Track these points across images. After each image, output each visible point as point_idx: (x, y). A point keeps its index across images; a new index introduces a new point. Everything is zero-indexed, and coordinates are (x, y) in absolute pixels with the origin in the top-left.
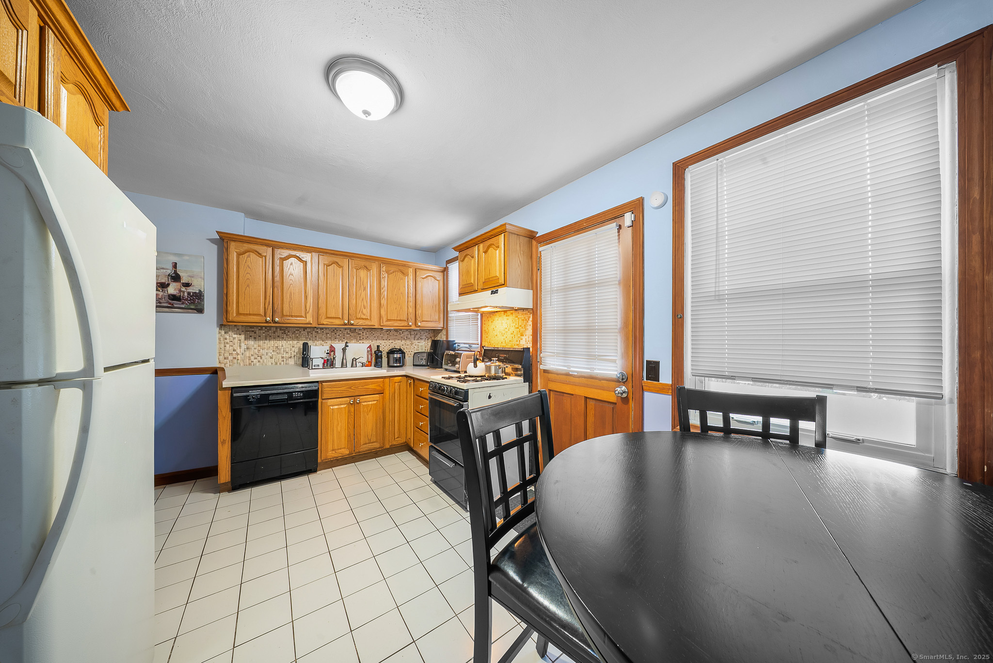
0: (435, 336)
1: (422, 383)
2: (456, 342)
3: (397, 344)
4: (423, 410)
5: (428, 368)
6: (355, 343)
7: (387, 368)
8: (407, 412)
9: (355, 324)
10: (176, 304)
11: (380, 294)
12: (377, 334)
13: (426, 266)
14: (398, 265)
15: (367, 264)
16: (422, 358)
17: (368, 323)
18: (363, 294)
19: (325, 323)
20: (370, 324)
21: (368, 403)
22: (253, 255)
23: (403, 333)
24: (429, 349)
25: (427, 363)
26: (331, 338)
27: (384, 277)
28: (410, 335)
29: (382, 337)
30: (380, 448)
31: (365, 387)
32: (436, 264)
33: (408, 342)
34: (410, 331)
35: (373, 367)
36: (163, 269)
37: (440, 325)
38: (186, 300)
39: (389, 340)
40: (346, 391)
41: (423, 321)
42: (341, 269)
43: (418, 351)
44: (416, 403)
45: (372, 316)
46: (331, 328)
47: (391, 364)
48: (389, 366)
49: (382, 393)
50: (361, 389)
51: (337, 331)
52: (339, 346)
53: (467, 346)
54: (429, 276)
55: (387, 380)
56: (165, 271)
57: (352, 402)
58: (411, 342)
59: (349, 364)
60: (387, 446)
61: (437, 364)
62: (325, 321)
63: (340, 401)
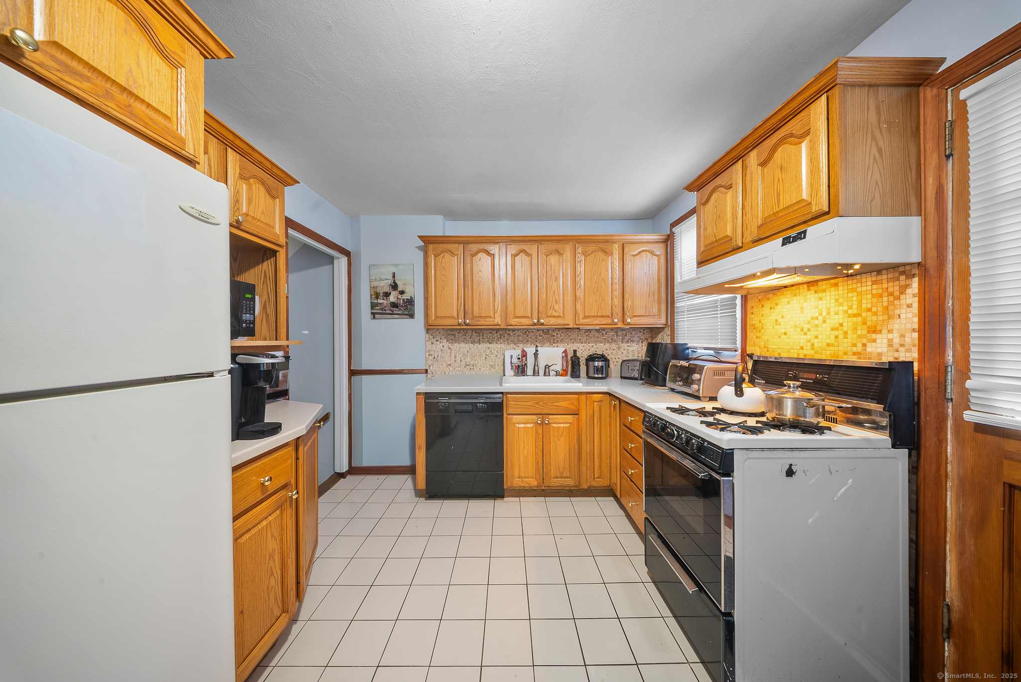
0: (652, 338)
1: (633, 409)
2: (689, 345)
3: (599, 348)
4: (633, 451)
5: (643, 384)
6: (548, 347)
7: (586, 380)
8: (611, 444)
9: (546, 323)
10: (396, 311)
11: (575, 283)
12: (574, 335)
13: (638, 237)
14: (599, 242)
15: (558, 246)
16: (634, 368)
17: (560, 321)
18: (555, 285)
19: (513, 323)
20: (562, 322)
21: (559, 425)
22: (447, 256)
23: (606, 334)
24: (644, 356)
25: (641, 376)
26: (522, 341)
27: (580, 261)
28: (617, 336)
29: (580, 339)
30: (574, 486)
31: (556, 404)
32: (653, 232)
33: (614, 346)
34: (617, 330)
35: (568, 378)
36: (386, 279)
37: (661, 321)
38: (402, 306)
39: (589, 343)
40: (533, 406)
41: (634, 316)
42: (530, 257)
43: (628, 358)
44: (624, 439)
45: (566, 313)
46: (523, 329)
47: (591, 374)
48: (589, 377)
49: (577, 414)
50: (550, 405)
51: (529, 332)
52: (530, 350)
53: (711, 352)
54: (643, 251)
55: (583, 397)
56: (387, 281)
57: (539, 422)
58: (617, 346)
59: (541, 372)
60: (585, 486)
61: (657, 379)
62: (513, 321)
63: (526, 419)
